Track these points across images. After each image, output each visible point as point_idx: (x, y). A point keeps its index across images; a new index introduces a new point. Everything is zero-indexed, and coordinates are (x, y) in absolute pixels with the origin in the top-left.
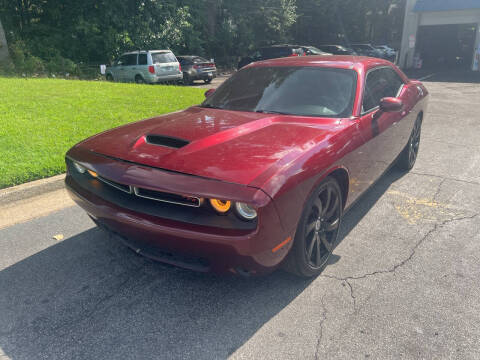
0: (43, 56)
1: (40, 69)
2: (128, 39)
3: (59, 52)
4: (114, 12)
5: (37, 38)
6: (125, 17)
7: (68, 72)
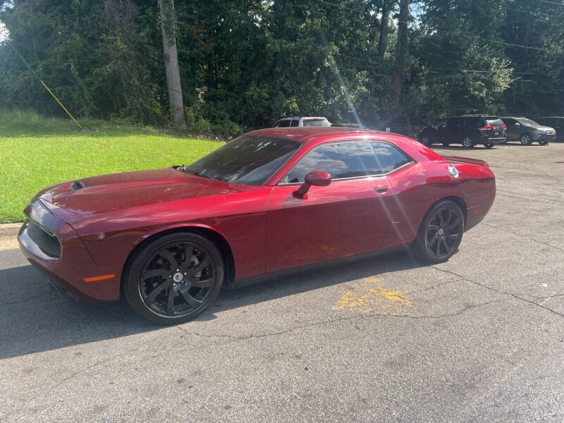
0: (213, 120)
1: (206, 131)
2: (295, 105)
3: (228, 116)
4: (287, 78)
5: (212, 103)
6: (298, 83)
7: (231, 135)
